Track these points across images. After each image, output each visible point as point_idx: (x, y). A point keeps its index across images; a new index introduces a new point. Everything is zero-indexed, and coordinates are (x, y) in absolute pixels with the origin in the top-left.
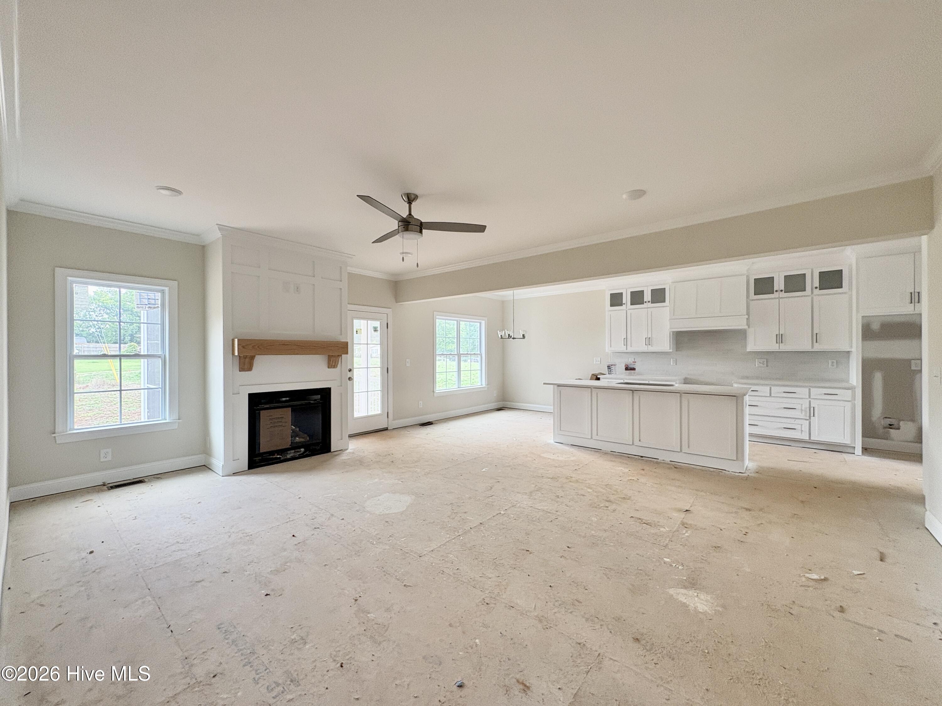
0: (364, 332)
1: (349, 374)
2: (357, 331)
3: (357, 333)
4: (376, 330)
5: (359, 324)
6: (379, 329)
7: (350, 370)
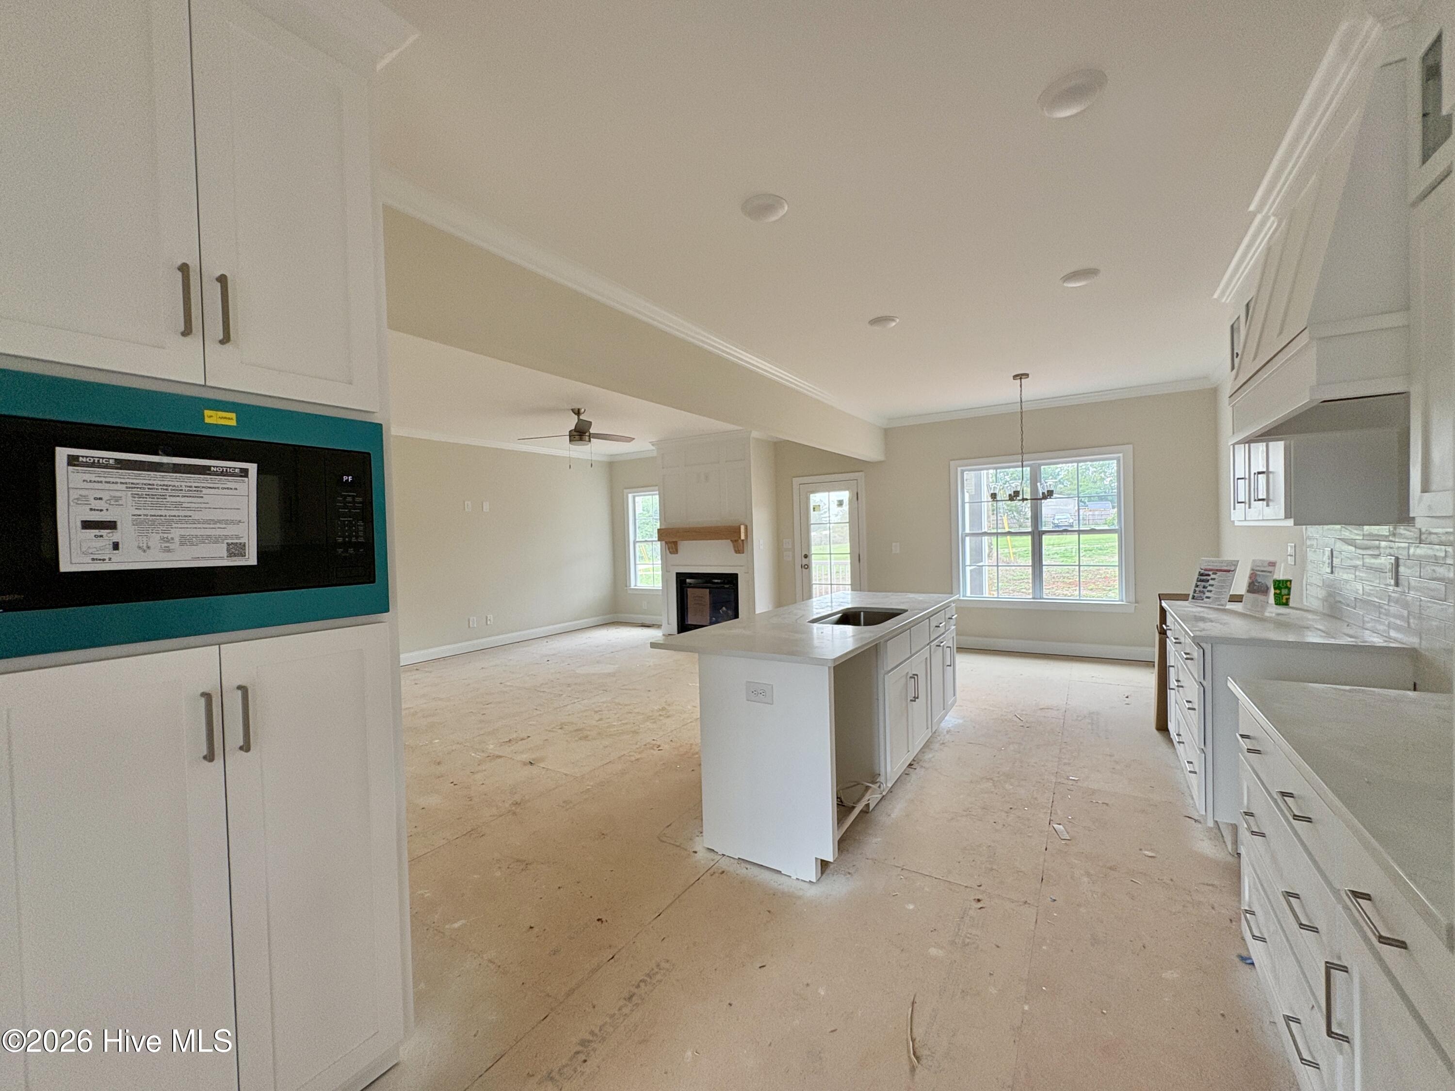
0: (824, 508)
1: (805, 561)
2: (814, 508)
3: (814, 511)
4: (840, 503)
5: (816, 498)
6: (846, 503)
7: (806, 556)
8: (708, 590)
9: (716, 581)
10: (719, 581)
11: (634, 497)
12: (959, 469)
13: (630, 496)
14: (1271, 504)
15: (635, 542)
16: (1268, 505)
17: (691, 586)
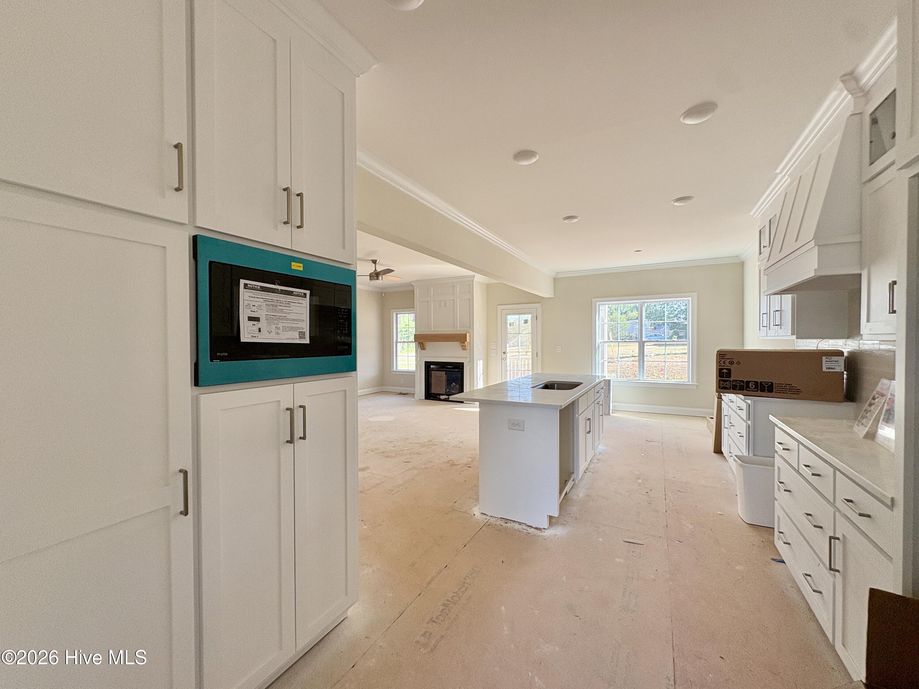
0: (516, 324)
1: (504, 356)
2: (510, 324)
3: (510, 326)
4: (526, 322)
5: (511, 318)
6: (530, 322)
7: (504, 353)
8: (444, 373)
9: (449, 367)
10: (451, 367)
11: (397, 314)
12: (597, 303)
13: (394, 314)
14: (782, 327)
15: (397, 342)
16: (781, 328)
17: (433, 370)
